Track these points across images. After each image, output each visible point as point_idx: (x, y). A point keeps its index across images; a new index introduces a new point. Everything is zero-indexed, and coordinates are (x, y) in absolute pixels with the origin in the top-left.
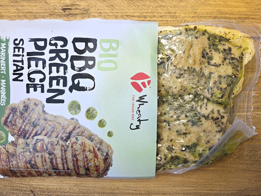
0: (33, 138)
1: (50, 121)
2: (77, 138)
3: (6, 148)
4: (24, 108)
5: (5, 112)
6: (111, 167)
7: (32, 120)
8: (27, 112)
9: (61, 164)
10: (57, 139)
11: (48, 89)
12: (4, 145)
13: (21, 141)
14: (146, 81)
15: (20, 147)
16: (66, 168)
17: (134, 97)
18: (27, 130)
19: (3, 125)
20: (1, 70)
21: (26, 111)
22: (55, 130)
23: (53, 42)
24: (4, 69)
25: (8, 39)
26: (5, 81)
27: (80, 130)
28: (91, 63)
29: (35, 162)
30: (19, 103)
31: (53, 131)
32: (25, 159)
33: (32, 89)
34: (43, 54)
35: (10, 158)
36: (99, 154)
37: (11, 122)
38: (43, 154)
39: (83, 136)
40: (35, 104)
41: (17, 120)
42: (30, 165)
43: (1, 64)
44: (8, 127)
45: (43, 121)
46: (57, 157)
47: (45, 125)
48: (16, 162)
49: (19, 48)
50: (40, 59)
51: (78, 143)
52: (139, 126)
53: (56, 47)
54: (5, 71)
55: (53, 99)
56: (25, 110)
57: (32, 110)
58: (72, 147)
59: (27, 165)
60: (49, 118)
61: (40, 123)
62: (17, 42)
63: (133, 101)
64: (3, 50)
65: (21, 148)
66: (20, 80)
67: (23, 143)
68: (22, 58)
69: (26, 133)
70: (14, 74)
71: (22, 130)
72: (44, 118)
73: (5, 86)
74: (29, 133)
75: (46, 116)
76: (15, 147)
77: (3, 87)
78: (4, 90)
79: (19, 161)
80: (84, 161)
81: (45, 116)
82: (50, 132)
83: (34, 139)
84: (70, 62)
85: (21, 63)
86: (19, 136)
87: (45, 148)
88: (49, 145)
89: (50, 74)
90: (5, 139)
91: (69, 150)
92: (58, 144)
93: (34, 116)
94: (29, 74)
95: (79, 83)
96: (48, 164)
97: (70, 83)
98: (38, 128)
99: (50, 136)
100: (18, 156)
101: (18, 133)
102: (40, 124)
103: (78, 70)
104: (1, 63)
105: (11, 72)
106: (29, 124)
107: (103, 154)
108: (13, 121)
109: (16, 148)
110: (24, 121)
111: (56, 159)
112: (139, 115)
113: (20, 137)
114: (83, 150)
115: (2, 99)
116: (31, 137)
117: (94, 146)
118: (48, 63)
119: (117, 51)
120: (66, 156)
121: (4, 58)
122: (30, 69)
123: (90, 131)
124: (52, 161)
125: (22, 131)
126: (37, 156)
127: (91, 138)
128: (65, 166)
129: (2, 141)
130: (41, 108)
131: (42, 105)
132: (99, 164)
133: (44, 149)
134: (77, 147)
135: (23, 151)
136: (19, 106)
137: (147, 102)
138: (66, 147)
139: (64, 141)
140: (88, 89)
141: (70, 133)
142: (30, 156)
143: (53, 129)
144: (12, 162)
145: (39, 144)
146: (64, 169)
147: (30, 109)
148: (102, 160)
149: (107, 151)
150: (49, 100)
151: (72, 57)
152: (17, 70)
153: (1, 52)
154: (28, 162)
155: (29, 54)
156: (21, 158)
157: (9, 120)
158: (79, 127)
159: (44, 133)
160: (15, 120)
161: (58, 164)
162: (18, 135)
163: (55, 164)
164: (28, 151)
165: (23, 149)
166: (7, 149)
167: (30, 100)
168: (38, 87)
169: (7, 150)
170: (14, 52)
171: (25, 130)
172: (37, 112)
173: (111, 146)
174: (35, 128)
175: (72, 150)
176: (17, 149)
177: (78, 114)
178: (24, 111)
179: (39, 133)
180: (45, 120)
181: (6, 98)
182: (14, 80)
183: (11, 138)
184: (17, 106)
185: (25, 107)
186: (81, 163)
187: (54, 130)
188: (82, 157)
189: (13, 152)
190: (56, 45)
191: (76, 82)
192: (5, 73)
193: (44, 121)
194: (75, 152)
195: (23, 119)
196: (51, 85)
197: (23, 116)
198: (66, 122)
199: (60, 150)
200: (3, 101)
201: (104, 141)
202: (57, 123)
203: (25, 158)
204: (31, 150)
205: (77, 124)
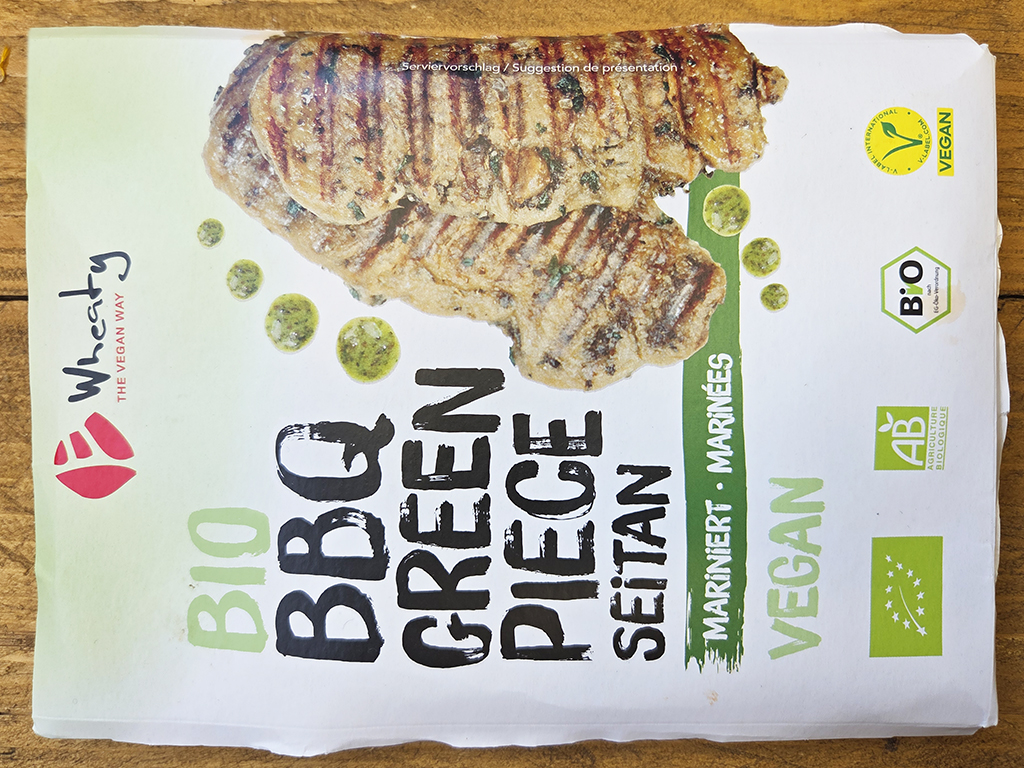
0: (564, 212)
1: (481, 291)
2: (359, 214)
3: (697, 160)
4: (611, 345)
5: (708, 323)
6: (224, 86)
7: (569, 293)
8: (595, 327)
9: (433, 99)
10: (447, 210)
11: (494, 430)
12: (710, 175)
13: (623, 198)
14: (74, 463)
15: (627, 167)
16: (414, 80)
17: (121, 396)
18: (596, 249)
19: (718, 264)
20: (727, 520)
21: (599, 332)
22: (457, 252)
23: (473, 642)
24: (712, 524)
25: (693, 660)
26: (711, 468)
27: (345, 253)
28: (298, 546)
29: (553, 106)
30: (636, 368)
31: (468, 245)
32: (603, 117)
33: (576, 429)
34: (519, 590)
35: (679, 116)
36: (265, 147)
37: (678, 280)
38: (514, 141)
39: (329, 225)
40: (557, 364)
41: (644, 288)
42: (581, 90)
43: (726, 543)
44: (689, 258)
45: (518, 290)
46: (448, 131)
47: (504, 272)
48: (647, 102)
49: (637, 616)
50: (531, 565)
51: (353, 194)
52: (93, 269)
53: (455, 618)
54: (709, 512)
55: (468, 388)
56: (609, 336)
57: (570, 337)
58: (380, 176)
59: (596, 86)
60: (489, 302)
61: (529, 281)
62: (649, 644)
63: (121, 375)
64: (715, 608)
65: (621, 164)
66: (634, 470)
67: (613, 189)
68: (620, 572)
69: (600, 234)
70: (663, 499)
71: (620, 246)
72: (513, 303)
73: (710, 442)
74: (584, 235)
75: (503, 313)
76: (654, 170)
77: (719, 439)
78: (715, 426)
79: (633, 106)
80: (332, 111)
81: (509, 311)
82: (482, 241)
83: (557, 207)
84: (387, 553)
85: (626, 549)
86: (633, 219)
87: (505, 169)
88: (484, 182)
89: (486, 500)
90: (705, 203)
91: (394, 164)
92: (445, 189)
93: (560, 309)
94: (588, 498)
95: (348, 459)
96: (493, 96)
97: (390, 459)
98: (542, 259)
99: (481, 224)
100: (639, 127)
101: (637, 231)
102: (528, 275)
103: (354, 514)
104: (729, 551)
105: (677, 509)
106: (586, 272)
107: (247, 145)
108: (668, 286)
109: (648, 162)
110: (612, 286)
111: (454, 123)
112: (94, 317)
113: (629, 214)
114: (331, 164)
115: (723, 386)
116: (574, 217)
117: (282, 180)
118: (495, 550)
119: (193, 595)
120: (408, 136)
121: (711, 575)
122: (582, 524)
123: (298, 247)
124: (473, 111)
125: (617, 240)
126: (544, 130)
127: (296, 216)
128: (416, 91)
129: (721, 193)
130: (526, 347)
131: (526, 360)
132: (269, 100)
133: (508, 163)
134: (356, 177)
135: (611, 151)
136: (640, 355)
137: (67, 371)
138: (409, 174)
139: (415, 203)
140: (307, 429)
141: (387, 237)
142: (579, 130)
143: (470, 255)
144: (667, 101)
145: (533, 184)
146: (427, 73)
147: (579, 341)
148: (255, 116)
149: (230, 160)
150: (488, 381)
151: (380, 576)
152: (645, 518)
153: (726, 602)
154: (589, 103)
155: (589, 590)
156: (621, 119)
157: (688, 288)
158: (347, 263)
159: (510, 238)
160: (658, 291)
161: (451, 97)
162: (640, 221)
163: (463, 98)
164: (587, 155)
165: (610, 161)
166: (692, 159)
167: (584, 384)
168: (547, 438)
169: (694, 153)
170: (659, 601)
171: (603, 247)
172: (547, 327)
173: (209, 181)
174: (554, 259)
175: (379, 163)
176: (641, 159)
177: (352, 321)
178: (610, 330)
179: (536, 238)
180: (504, 295)
181: (703, 387)
182: (663, 472)
183: (675, 206)
184: (650, 352)
185: (609, 352)
186: (346, 104)
187: (464, 251)
188: (338, 131)
189: (664, 145)
190: (458, 630)
191: (360, 464)
192: (708, 503)
193: (513, 290)
194: (367, 155)
195: (617, 296)
196: (482, 451)
197: (617, 308)
198: (408, 286)
199: (435, 163)
200: (719, 374)
201: (240, 204)
202: (451, 284)
203: (600, 122)
204: (570, 158)
205: (357, 277)
